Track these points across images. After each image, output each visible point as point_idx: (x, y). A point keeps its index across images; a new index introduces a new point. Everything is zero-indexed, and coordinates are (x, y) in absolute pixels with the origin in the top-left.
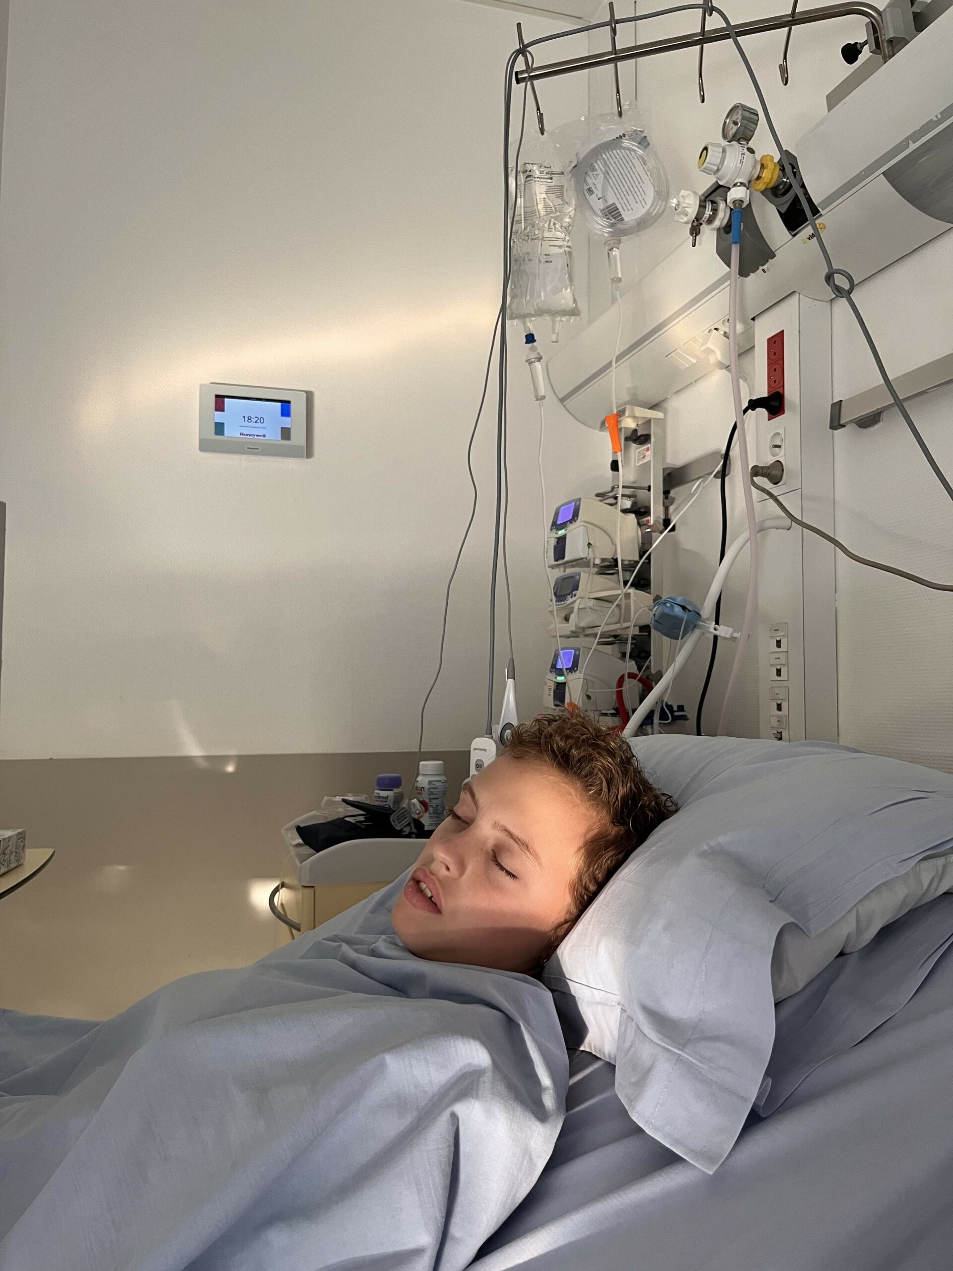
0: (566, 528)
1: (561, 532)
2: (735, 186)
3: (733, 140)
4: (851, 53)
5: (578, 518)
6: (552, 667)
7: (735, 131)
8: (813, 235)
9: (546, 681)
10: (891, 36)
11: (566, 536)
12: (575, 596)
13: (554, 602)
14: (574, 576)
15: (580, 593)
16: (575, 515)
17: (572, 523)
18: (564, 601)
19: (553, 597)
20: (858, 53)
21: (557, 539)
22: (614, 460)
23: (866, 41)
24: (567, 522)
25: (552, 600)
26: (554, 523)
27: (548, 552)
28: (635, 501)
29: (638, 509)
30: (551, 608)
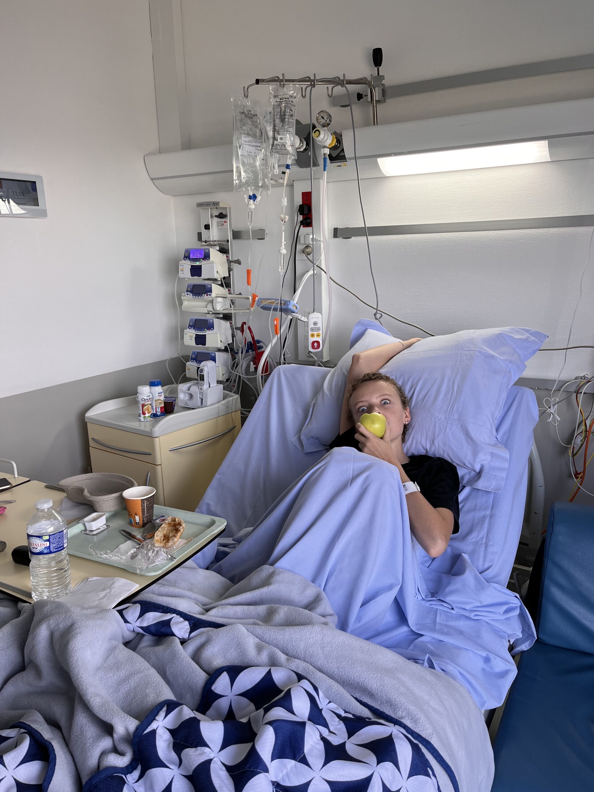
0: (200, 262)
1: (198, 264)
2: (325, 147)
3: (324, 126)
4: (360, 96)
5: (209, 259)
6: (190, 326)
7: (324, 122)
8: (340, 166)
9: (186, 333)
10: (377, 99)
11: (201, 266)
12: (210, 295)
13: (190, 296)
14: (205, 285)
15: (214, 294)
16: (207, 256)
17: (205, 260)
18: (201, 297)
19: (189, 293)
20: (362, 98)
21: (192, 266)
22: (207, 224)
23: (367, 95)
24: (200, 259)
25: (187, 294)
26: (187, 257)
27: (183, 271)
28: (223, 247)
29: (224, 251)
30: (184, 298)
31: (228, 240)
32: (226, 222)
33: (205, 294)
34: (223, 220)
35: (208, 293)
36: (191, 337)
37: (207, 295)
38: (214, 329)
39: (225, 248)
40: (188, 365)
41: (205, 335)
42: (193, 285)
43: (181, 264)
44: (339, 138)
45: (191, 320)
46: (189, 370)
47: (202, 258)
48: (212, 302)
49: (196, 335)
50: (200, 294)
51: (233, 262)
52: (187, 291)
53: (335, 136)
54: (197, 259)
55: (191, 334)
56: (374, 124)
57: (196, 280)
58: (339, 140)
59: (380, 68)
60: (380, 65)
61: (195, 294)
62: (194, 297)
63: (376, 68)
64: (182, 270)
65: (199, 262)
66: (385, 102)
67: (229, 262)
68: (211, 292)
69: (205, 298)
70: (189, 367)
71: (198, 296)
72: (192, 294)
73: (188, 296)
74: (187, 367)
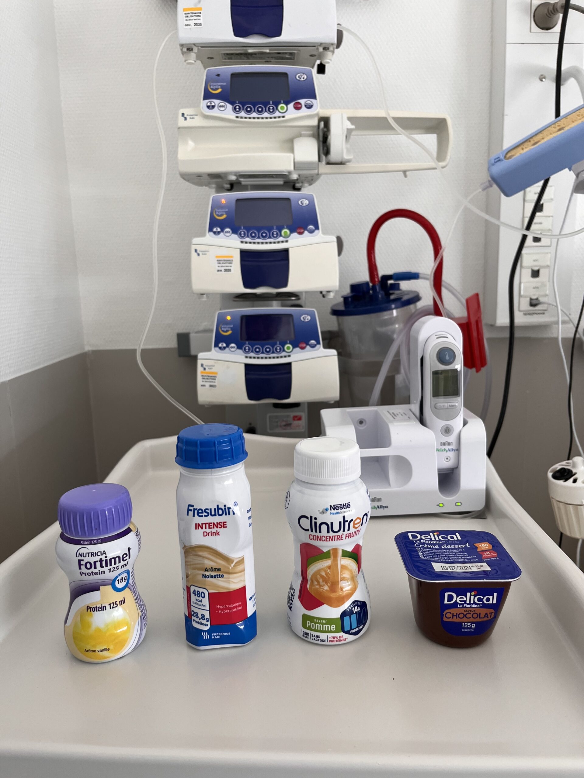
6: (216, 226)
9: (199, 248)
12: (309, 107)
13: (226, 112)
18: (270, 113)
19: (216, 102)
25: (210, 108)
30: (189, 123)
33: (287, 103)
35: (303, 101)
36: (224, 261)
37: (297, 109)
38: (317, 228)
40: (205, 363)
41: (286, 252)
46: (211, 376)
49: (244, 252)
50: (266, 104)
52: (207, 95)
55: (225, 252)
61: (243, 104)
62: (243, 114)
64: (194, 12)
68: (314, 97)
69: (288, 116)
70: (210, 367)
71: (260, 112)
72: (229, 107)
73: (215, 112)
74: (200, 369)
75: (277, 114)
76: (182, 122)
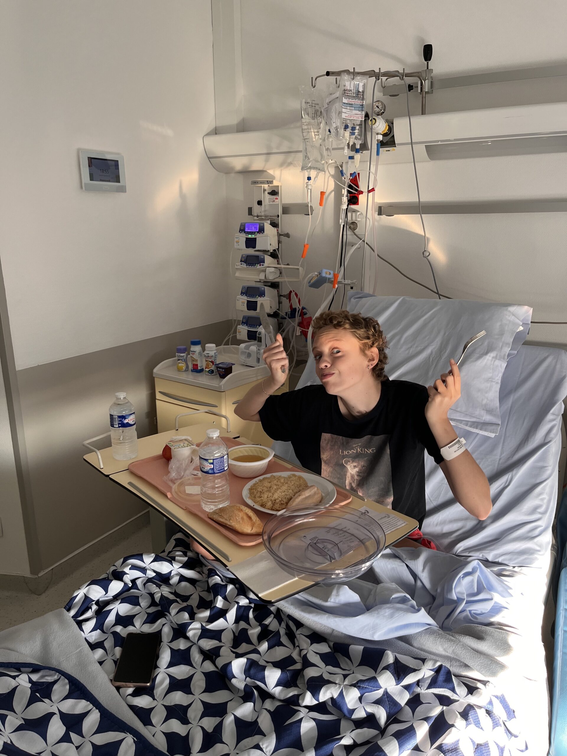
1: (251, 236)
2: (378, 134)
3: (378, 115)
4: (410, 87)
5: (264, 232)
6: (242, 293)
7: (378, 111)
8: (389, 151)
9: (238, 299)
10: (426, 90)
11: (256, 238)
12: (263, 265)
13: (244, 265)
14: (258, 256)
15: (266, 264)
16: (261, 230)
17: (260, 234)
18: (254, 266)
19: (243, 263)
20: (412, 89)
21: (247, 238)
22: (259, 200)
23: (417, 87)
24: (255, 232)
25: (241, 264)
26: (242, 230)
27: (239, 243)
28: (274, 221)
29: (274, 225)
30: (238, 267)
31: (278, 215)
32: (277, 199)
33: (258, 264)
34: (275, 197)
35: (261, 264)
36: (243, 303)
37: (260, 265)
38: (265, 296)
39: (276, 223)
40: (239, 328)
41: (257, 301)
42: (247, 256)
43: (237, 237)
44: (391, 125)
45: (243, 288)
46: (240, 332)
47: (257, 232)
48: (265, 271)
49: (248, 301)
50: (253, 264)
51: (282, 235)
52: (241, 261)
53: (387, 124)
54: (253, 232)
55: (243, 300)
56: (422, 114)
57: (251, 251)
58: (391, 129)
59: (430, 62)
60: (430, 60)
61: (248, 264)
62: (248, 266)
63: (426, 63)
64: (237, 242)
65: (254, 235)
66: (432, 93)
67: (279, 235)
68: (264, 263)
69: (258, 267)
70: (240, 330)
71: (252, 266)
72: (245, 264)
73: (242, 265)
74: (237, 330)
75: (255, 267)
76: (236, 267)
